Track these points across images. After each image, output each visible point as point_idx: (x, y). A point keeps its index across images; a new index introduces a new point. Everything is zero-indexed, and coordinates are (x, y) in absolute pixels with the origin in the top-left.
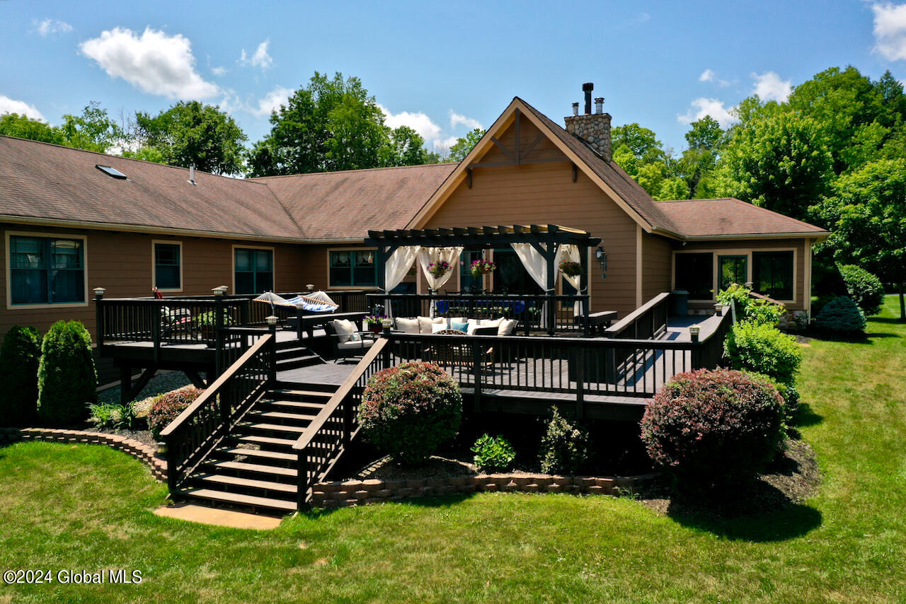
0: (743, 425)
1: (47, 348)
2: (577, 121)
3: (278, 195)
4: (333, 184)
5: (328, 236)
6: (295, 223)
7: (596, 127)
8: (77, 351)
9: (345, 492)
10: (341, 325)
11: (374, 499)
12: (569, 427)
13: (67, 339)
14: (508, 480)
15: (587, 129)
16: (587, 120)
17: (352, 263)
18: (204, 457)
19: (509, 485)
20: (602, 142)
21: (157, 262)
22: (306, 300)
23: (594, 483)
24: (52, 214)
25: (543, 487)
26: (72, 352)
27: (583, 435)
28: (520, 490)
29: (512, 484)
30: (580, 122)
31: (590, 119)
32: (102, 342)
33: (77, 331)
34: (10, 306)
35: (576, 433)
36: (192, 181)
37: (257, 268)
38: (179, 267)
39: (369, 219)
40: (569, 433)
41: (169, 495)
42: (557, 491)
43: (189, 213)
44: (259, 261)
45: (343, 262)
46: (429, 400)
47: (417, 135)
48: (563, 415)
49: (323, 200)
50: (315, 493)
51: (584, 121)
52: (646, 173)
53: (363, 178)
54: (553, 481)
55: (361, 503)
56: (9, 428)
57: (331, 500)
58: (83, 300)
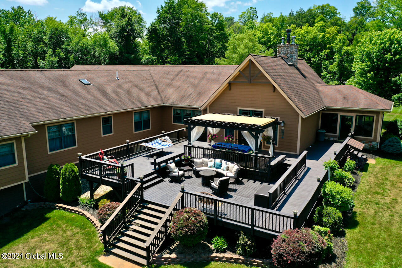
0: (306, 260)
1: (63, 175)
2: (283, 47)
3: (154, 77)
4: (176, 72)
5: (173, 103)
6: (159, 94)
7: (291, 50)
8: (73, 176)
9: (163, 260)
10: (171, 167)
11: (174, 263)
12: (247, 240)
13: (69, 172)
14: (223, 257)
15: (287, 51)
16: (287, 47)
17: (182, 114)
18: (117, 233)
19: (223, 259)
20: (294, 57)
21: (103, 125)
22: (161, 140)
23: (255, 262)
24: (62, 116)
25: (236, 261)
26: (71, 177)
27: (252, 243)
28: (226, 262)
29: (224, 259)
30: (284, 47)
31: (289, 46)
32: (82, 172)
33: (73, 168)
34: (49, 153)
35: (249, 242)
36: (118, 78)
37: (143, 118)
38: (112, 125)
39: (189, 95)
40: (247, 242)
41: (104, 250)
42: (241, 263)
43: (116, 100)
44: (144, 115)
45: (179, 113)
46: (194, 229)
48: (245, 234)
49: (171, 82)
50: (153, 259)
51: (286, 47)
53: (189, 70)
54: (239, 259)
55: (169, 264)
56: (51, 204)
57: (159, 262)
58: (75, 145)
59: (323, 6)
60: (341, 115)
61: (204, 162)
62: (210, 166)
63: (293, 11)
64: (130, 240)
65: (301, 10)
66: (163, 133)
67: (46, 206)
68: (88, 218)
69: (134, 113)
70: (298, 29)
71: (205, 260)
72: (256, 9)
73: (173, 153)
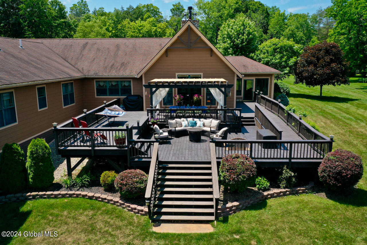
1: (32, 154)
5: (95, 74)
10: (157, 128)
11: (238, 210)
12: (290, 172)
17: (107, 86)
21: (38, 96)
22: (109, 110)
23: (299, 190)
25: (285, 194)
27: (295, 174)
28: (278, 196)
29: (275, 195)
32: (58, 147)
35: (293, 174)
36: (21, 47)
37: (69, 92)
38: (46, 97)
39: (112, 66)
41: (151, 221)
42: (289, 195)
43: (41, 68)
44: (69, 88)
47: (62, 4)
49: (81, 54)
50: (218, 212)
52: (160, 27)
53: (96, 43)
54: (287, 191)
55: (235, 212)
56: (18, 195)
57: (224, 214)
58: (16, 121)
59: (148, 5)
60: (244, 80)
61: (178, 122)
62: (185, 126)
63: (123, 7)
64: (174, 202)
65: (130, 6)
66: (105, 104)
67: (10, 200)
68: (91, 198)
69: (62, 84)
70: (132, 23)
71: (261, 200)
72: (87, 3)
73: (127, 121)
